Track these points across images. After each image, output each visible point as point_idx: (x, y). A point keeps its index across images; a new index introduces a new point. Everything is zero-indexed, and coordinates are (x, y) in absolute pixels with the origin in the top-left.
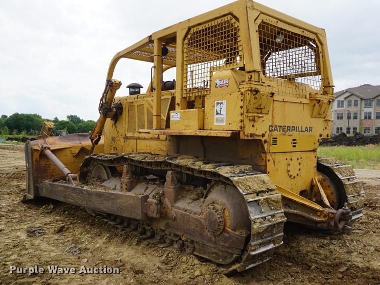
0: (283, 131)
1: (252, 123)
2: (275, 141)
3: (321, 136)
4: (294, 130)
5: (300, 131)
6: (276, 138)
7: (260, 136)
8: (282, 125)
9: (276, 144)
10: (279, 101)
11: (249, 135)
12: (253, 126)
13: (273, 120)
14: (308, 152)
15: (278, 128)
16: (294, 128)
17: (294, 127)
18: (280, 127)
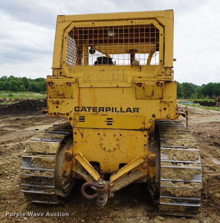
0: (93, 111)
1: (56, 105)
2: (82, 119)
3: (154, 116)
4: (110, 110)
5: (119, 112)
6: (84, 117)
7: (65, 114)
8: (92, 106)
9: (84, 121)
10: (86, 88)
11: (53, 113)
12: (57, 107)
13: (79, 103)
14: (133, 131)
15: (87, 109)
16: (108, 109)
17: (110, 108)
18: (89, 108)
